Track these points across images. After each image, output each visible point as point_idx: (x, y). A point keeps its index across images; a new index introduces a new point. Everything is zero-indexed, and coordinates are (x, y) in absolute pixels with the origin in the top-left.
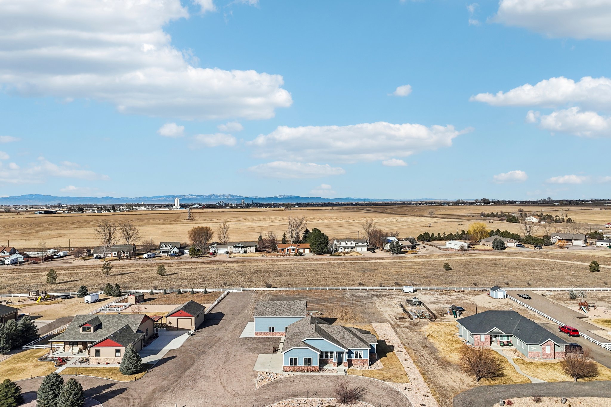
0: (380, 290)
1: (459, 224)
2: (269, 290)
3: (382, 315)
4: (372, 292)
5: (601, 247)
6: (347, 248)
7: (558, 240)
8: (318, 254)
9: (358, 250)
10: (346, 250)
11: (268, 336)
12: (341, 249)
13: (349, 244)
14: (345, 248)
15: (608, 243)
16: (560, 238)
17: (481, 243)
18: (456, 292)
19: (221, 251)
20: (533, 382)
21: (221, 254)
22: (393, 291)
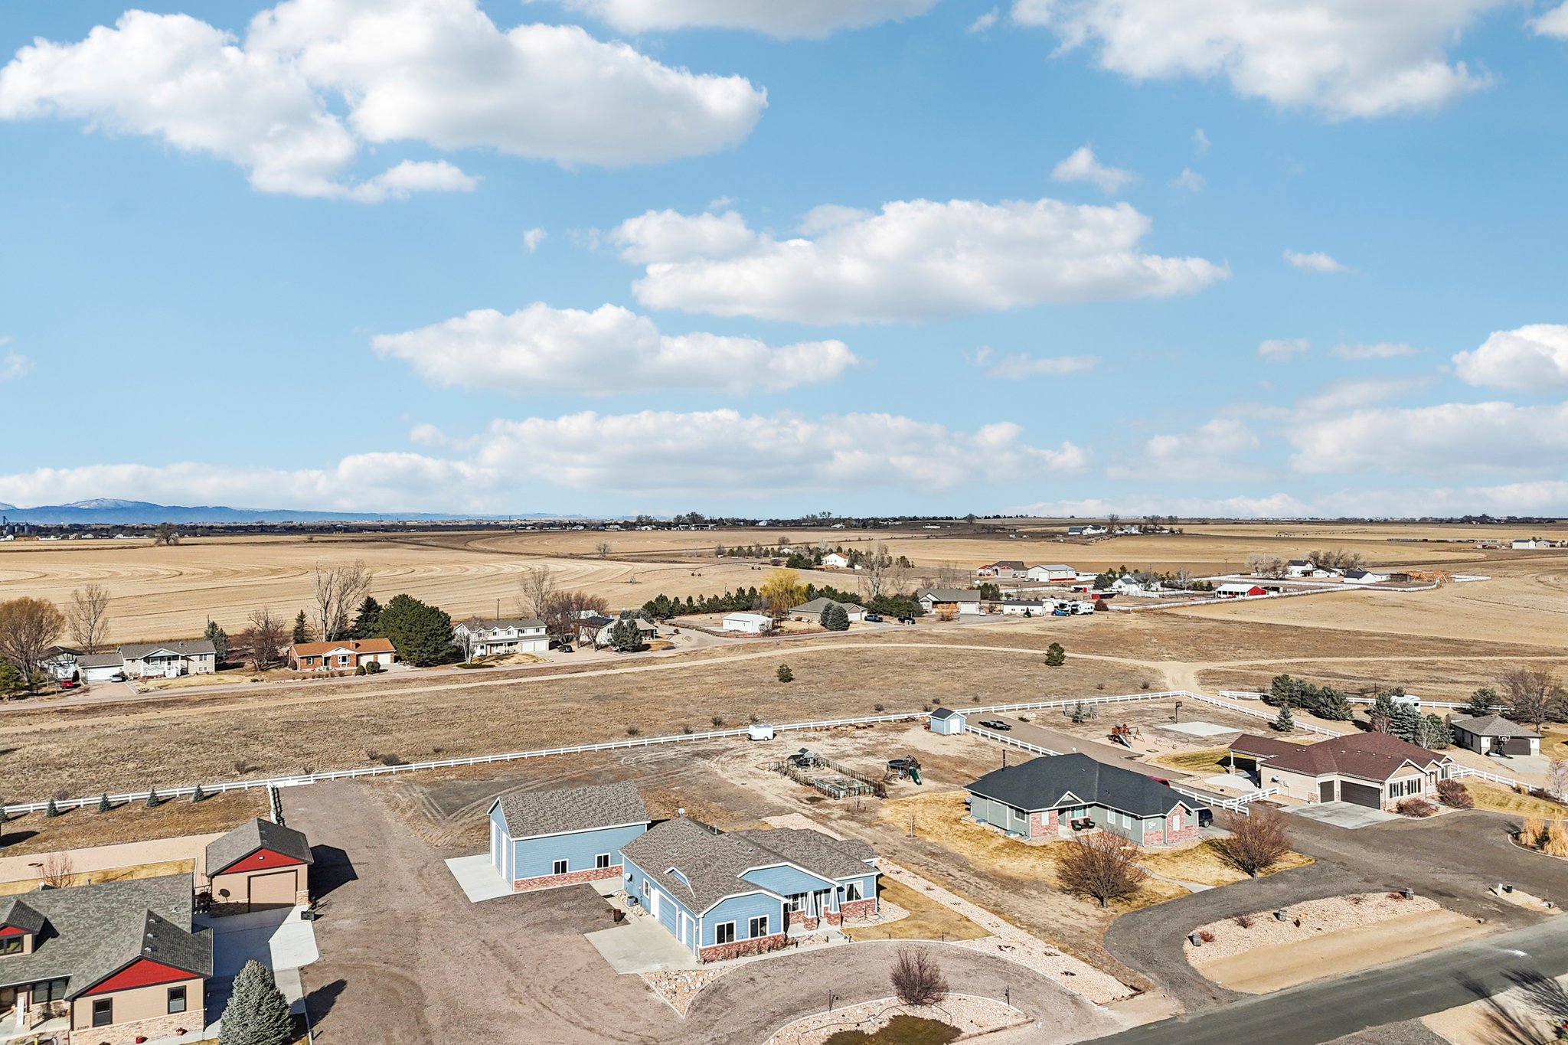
0: (691, 740)
1: (693, 575)
2: (397, 772)
3: (764, 798)
4: (678, 748)
5: (1011, 614)
6: (497, 645)
7: (931, 603)
8: (422, 664)
9: (527, 647)
10: (495, 650)
11: (552, 887)
12: (482, 647)
13: (502, 635)
14: (492, 645)
15: (1025, 607)
16: (935, 599)
17: (793, 616)
18: (857, 728)
19: (98, 675)
20: (1195, 892)
21: (101, 685)
22: (722, 739)
